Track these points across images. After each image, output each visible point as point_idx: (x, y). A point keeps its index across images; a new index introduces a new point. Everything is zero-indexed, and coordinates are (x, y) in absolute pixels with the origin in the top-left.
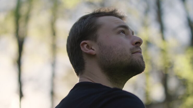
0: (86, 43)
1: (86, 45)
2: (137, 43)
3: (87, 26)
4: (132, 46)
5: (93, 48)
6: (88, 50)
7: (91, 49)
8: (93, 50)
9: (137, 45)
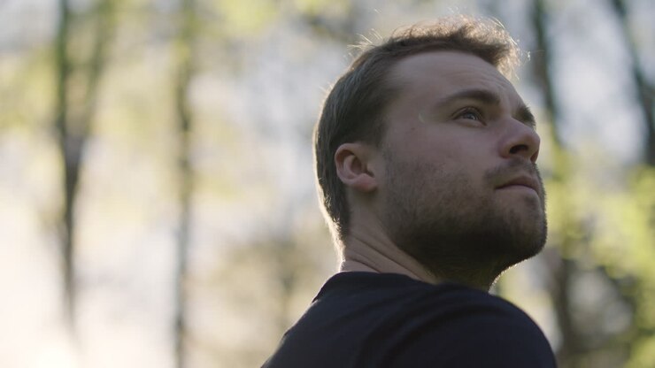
0: (351, 153)
1: (349, 159)
2: (516, 149)
3: (357, 92)
4: (497, 162)
5: (370, 167)
6: (354, 174)
7: (366, 171)
8: (371, 174)
9: (518, 155)
